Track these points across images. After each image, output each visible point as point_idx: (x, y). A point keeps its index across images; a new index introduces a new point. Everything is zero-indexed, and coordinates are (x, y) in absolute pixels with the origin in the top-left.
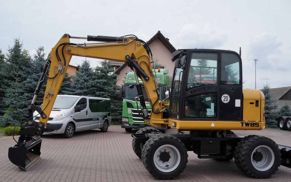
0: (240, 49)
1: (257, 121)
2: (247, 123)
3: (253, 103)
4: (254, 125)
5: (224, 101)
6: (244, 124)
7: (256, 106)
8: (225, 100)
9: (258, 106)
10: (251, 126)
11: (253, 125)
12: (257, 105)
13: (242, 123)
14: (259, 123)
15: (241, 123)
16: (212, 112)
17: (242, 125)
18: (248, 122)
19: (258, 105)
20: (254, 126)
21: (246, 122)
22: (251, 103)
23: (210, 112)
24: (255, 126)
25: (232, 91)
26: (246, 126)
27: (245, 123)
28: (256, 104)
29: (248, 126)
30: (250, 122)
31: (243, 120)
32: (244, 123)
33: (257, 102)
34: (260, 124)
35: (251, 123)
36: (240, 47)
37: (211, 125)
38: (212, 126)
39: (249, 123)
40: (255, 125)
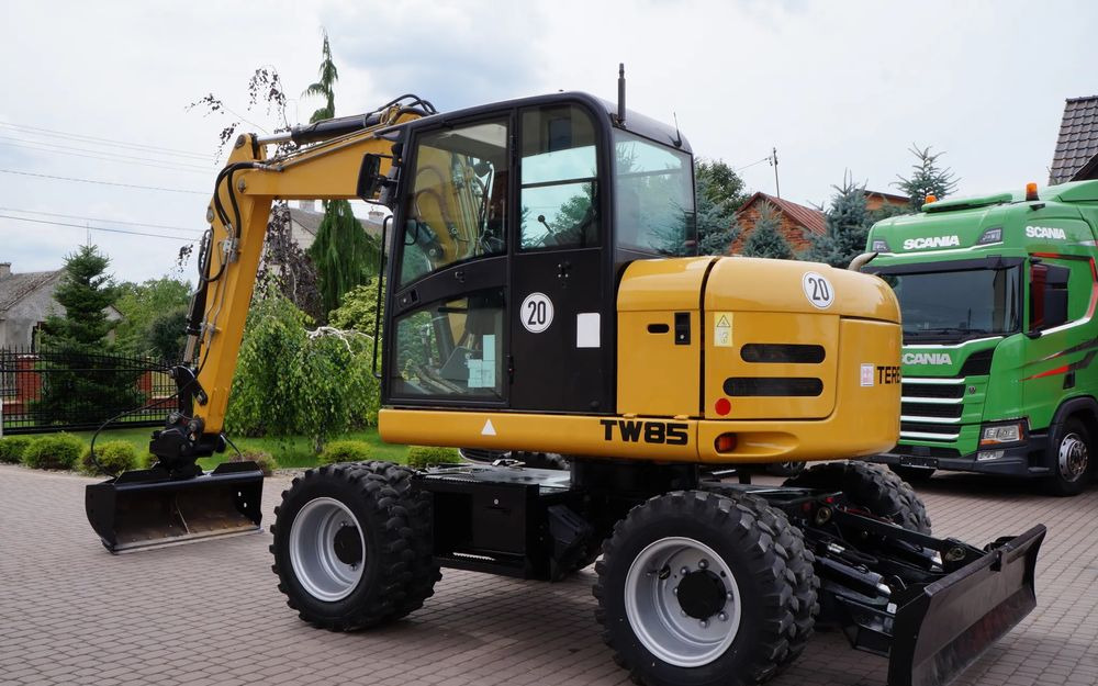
0: (622, 72)
1: (681, 418)
2: (631, 423)
3: (662, 328)
4: (660, 433)
5: (530, 323)
6: (616, 431)
7: (678, 341)
8: (535, 319)
9: (687, 341)
10: (648, 439)
11: (655, 433)
12: (683, 336)
13: (609, 425)
14: (685, 426)
15: (602, 422)
16: (488, 374)
17: (608, 436)
18: (636, 420)
19: (687, 332)
20: (661, 440)
21: (626, 421)
22: (654, 328)
23: (483, 372)
24: (669, 442)
25: (563, 274)
26: (625, 438)
27: (622, 423)
28: (678, 333)
29: (635, 439)
30: (645, 420)
31: (618, 412)
32: (615, 423)
33: (682, 319)
34: (690, 432)
35: (648, 425)
36: (622, 66)
37: (482, 428)
38: (485, 436)
39: (639, 424)
40: (667, 438)
